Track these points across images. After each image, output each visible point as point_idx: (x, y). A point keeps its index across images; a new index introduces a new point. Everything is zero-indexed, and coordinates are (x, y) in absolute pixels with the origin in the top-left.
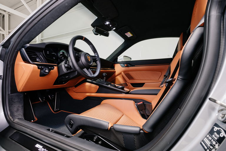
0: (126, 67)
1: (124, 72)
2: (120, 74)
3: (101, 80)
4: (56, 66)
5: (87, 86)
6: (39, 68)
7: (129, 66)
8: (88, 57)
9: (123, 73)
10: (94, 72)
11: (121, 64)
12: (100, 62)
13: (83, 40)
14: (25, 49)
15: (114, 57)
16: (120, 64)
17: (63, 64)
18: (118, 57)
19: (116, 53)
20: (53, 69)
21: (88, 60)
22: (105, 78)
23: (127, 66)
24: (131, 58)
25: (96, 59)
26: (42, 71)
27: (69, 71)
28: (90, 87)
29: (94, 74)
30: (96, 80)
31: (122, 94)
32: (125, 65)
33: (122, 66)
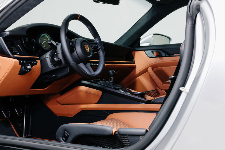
0: (156, 57)
1: (153, 67)
2: (145, 71)
3: (105, 82)
4: (38, 59)
5: (82, 91)
6: (20, 63)
7: (163, 54)
8: (85, 46)
9: (150, 70)
10: (95, 69)
12: (103, 52)
13: (78, 20)
14: (3, 38)
15: (132, 37)
16: (144, 50)
17: (48, 56)
18: (141, 37)
19: (135, 30)
20: (36, 64)
21: (86, 51)
22: (112, 78)
23: (159, 56)
25: (98, 47)
26: (23, 67)
27: (57, 67)
28: (88, 93)
29: (95, 70)
30: (97, 81)
32: (155, 54)
33: (149, 56)
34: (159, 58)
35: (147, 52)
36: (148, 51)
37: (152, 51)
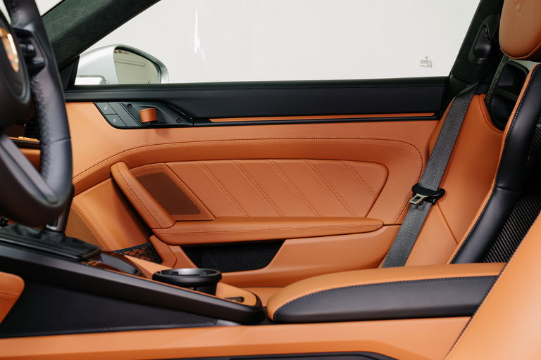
0: (144, 126)
2: (105, 174)
7: (171, 119)
9: (122, 174)
11: (105, 107)
16: (94, 101)
23: (156, 122)
24: (159, 66)
31: (215, 325)
32: (144, 115)
33: (115, 121)
34: (153, 131)
35: (106, 108)
36: (112, 104)
37: (127, 103)
